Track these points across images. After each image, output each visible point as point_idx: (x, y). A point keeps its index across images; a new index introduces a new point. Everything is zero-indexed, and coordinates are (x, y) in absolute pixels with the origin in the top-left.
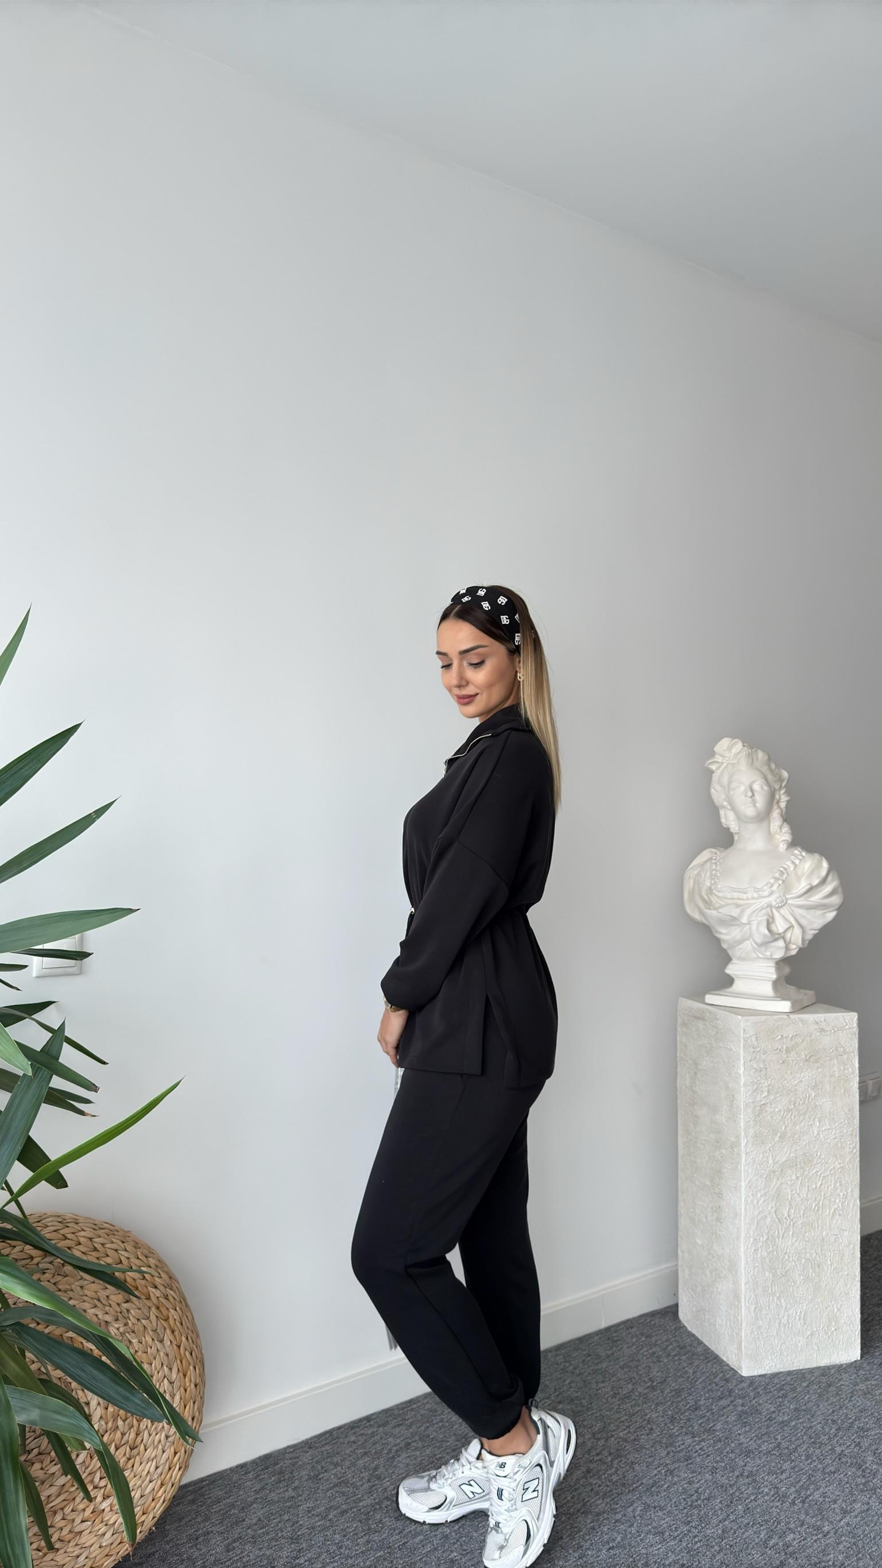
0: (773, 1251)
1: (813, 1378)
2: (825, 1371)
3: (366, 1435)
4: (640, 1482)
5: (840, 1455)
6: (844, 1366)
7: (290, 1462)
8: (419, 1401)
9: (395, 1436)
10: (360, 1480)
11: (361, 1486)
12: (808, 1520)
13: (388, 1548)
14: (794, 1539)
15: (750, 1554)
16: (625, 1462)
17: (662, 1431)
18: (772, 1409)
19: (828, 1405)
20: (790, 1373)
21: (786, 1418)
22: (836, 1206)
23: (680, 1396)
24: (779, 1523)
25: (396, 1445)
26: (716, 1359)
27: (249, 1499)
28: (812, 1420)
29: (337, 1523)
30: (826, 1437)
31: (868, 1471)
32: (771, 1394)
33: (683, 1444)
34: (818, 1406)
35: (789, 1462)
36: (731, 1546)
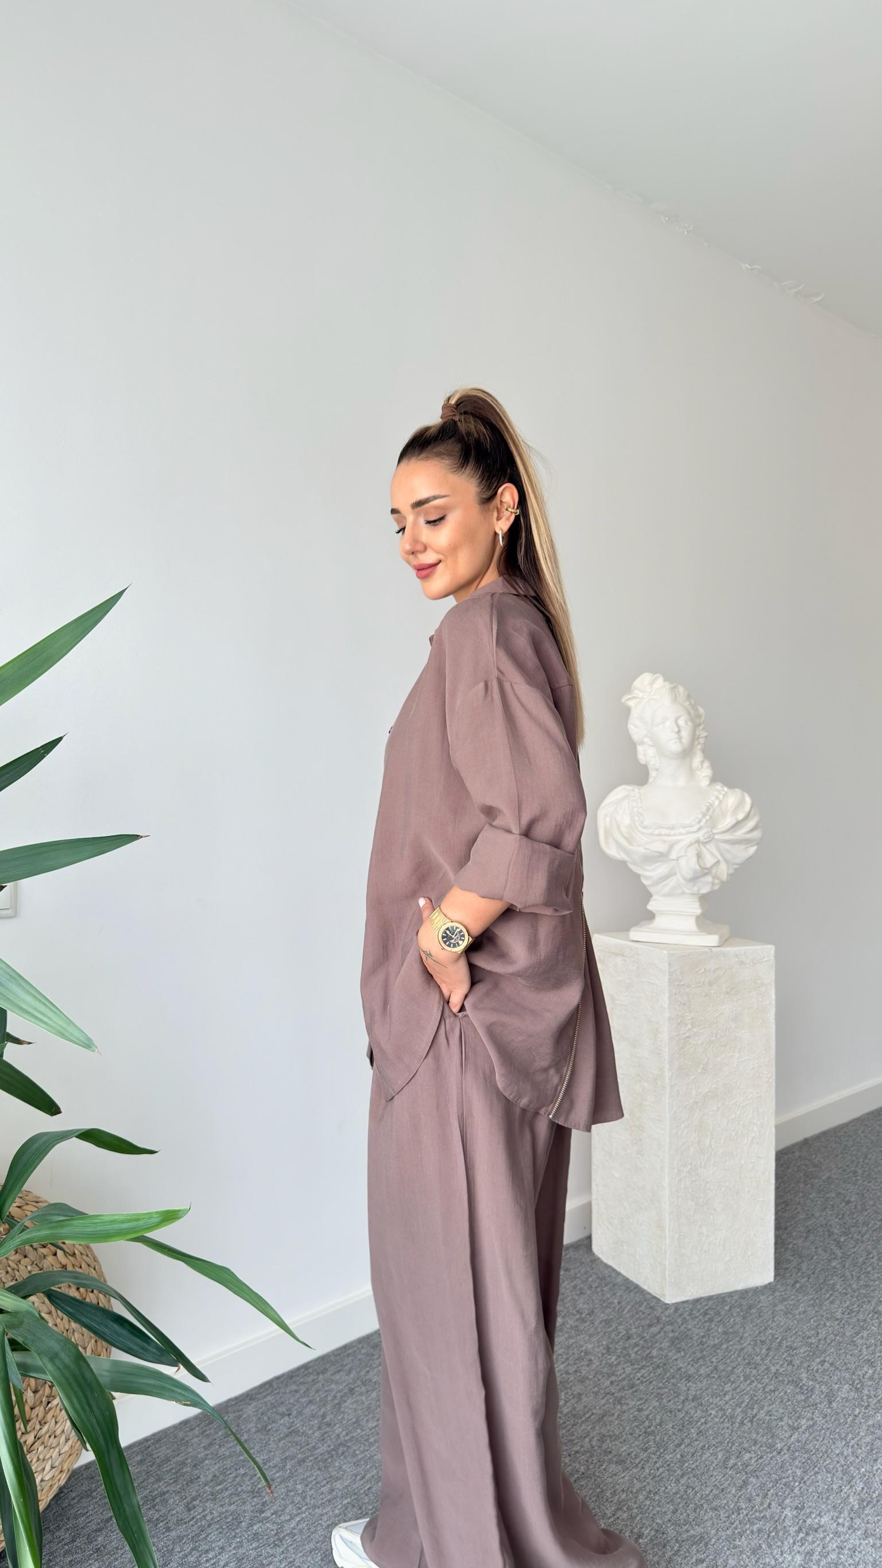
0: (696, 1181)
1: (733, 1302)
2: (744, 1293)
3: (306, 1383)
4: (590, 1413)
5: (775, 1373)
6: (760, 1289)
7: (235, 1415)
8: (354, 1346)
9: (337, 1383)
10: (310, 1429)
11: (313, 1434)
12: (759, 1438)
13: (355, 1494)
14: (751, 1458)
15: (712, 1476)
16: (572, 1394)
17: (601, 1361)
18: (702, 1334)
19: (754, 1326)
20: (710, 1298)
21: (717, 1341)
22: (753, 1135)
23: (611, 1326)
24: (733, 1444)
25: (340, 1391)
26: (637, 1287)
27: (199, 1456)
28: (743, 1342)
29: (296, 1473)
30: (759, 1357)
31: (805, 1388)
32: (697, 1319)
33: (624, 1372)
34: (745, 1328)
35: (730, 1384)
36: (693, 1469)
